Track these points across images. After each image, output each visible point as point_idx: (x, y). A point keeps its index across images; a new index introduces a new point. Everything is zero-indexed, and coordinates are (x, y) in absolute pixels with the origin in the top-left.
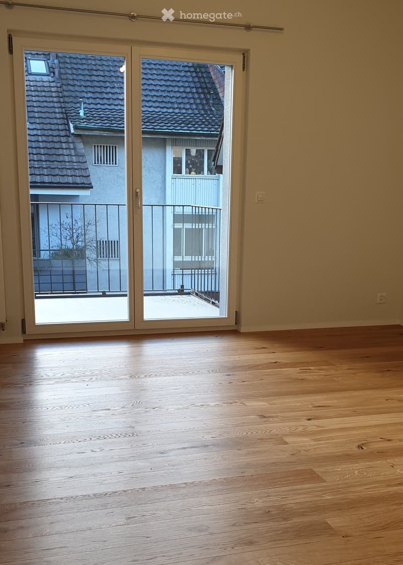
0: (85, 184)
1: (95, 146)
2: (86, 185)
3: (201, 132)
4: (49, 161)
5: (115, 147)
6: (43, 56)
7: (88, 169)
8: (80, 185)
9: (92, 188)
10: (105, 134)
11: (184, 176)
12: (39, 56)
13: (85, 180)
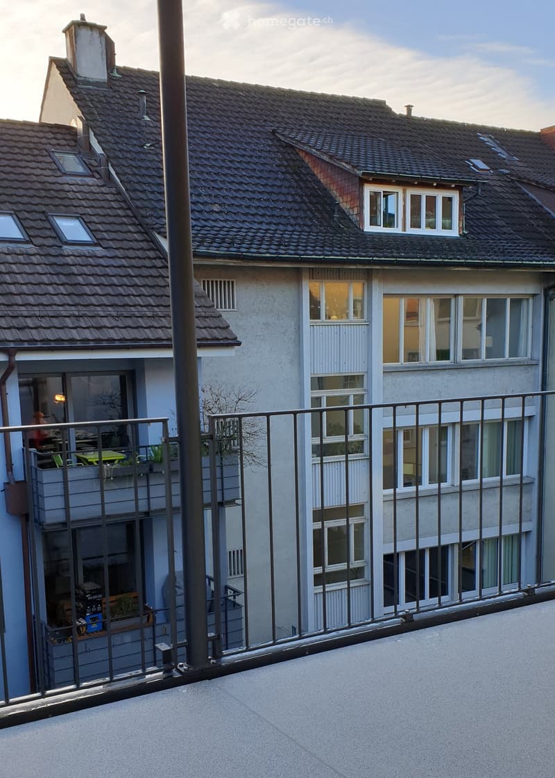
0: (229, 339)
1: (204, 282)
2: (230, 341)
3: (358, 258)
4: (162, 306)
5: (233, 282)
6: (67, 147)
7: (221, 316)
8: (221, 342)
9: (239, 344)
10: (231, 263)
11: (323, 322)
12: (63, 148)
13: (224, 334)
